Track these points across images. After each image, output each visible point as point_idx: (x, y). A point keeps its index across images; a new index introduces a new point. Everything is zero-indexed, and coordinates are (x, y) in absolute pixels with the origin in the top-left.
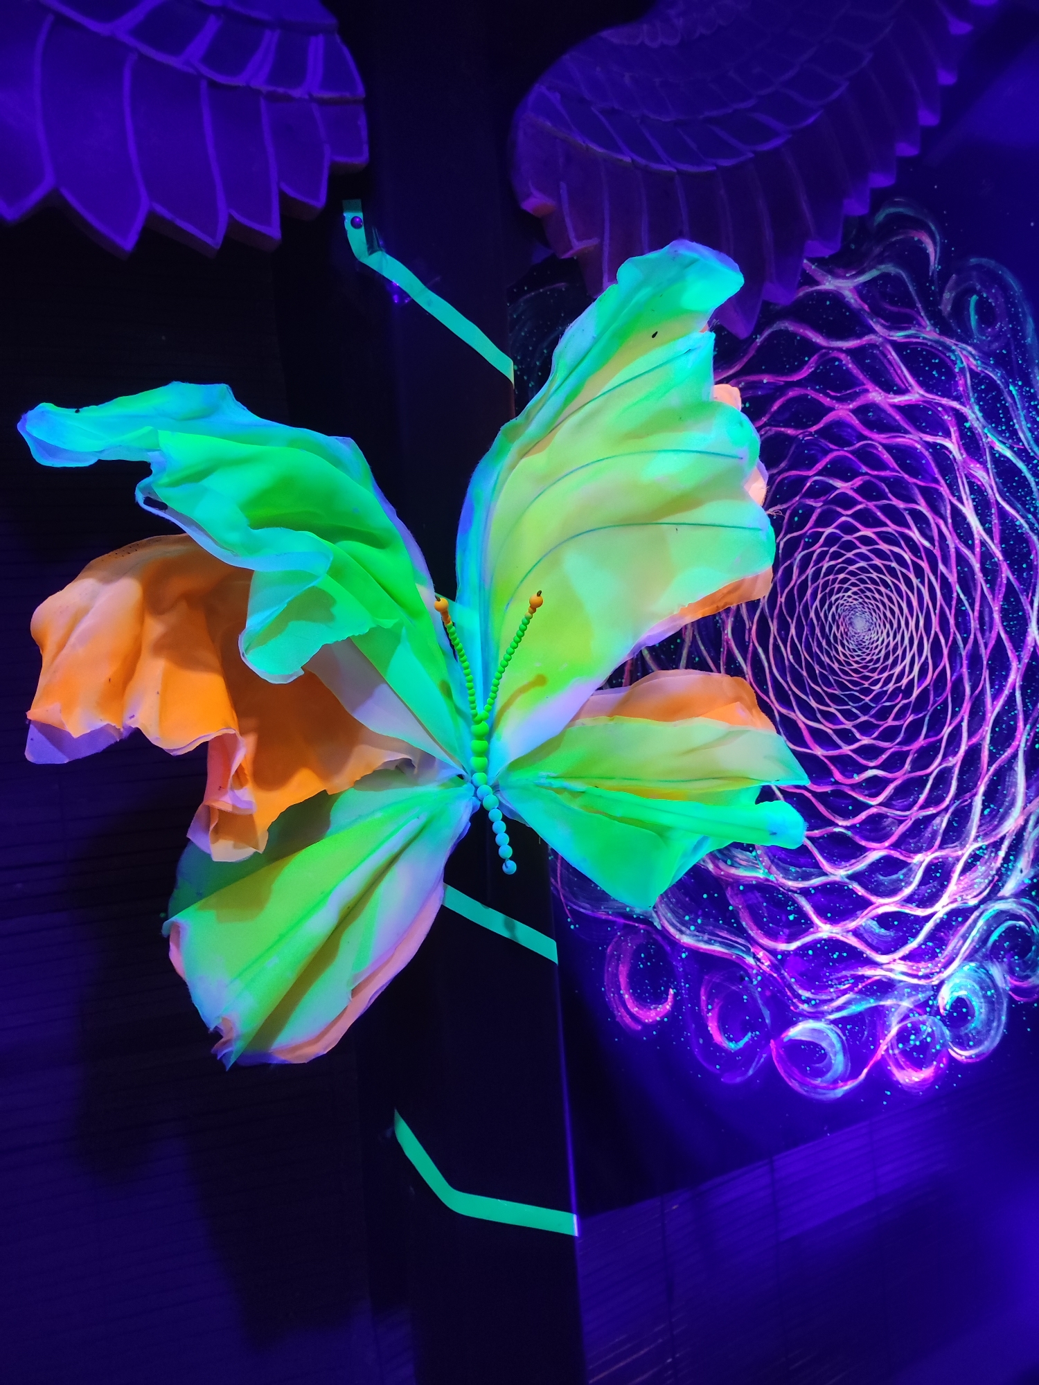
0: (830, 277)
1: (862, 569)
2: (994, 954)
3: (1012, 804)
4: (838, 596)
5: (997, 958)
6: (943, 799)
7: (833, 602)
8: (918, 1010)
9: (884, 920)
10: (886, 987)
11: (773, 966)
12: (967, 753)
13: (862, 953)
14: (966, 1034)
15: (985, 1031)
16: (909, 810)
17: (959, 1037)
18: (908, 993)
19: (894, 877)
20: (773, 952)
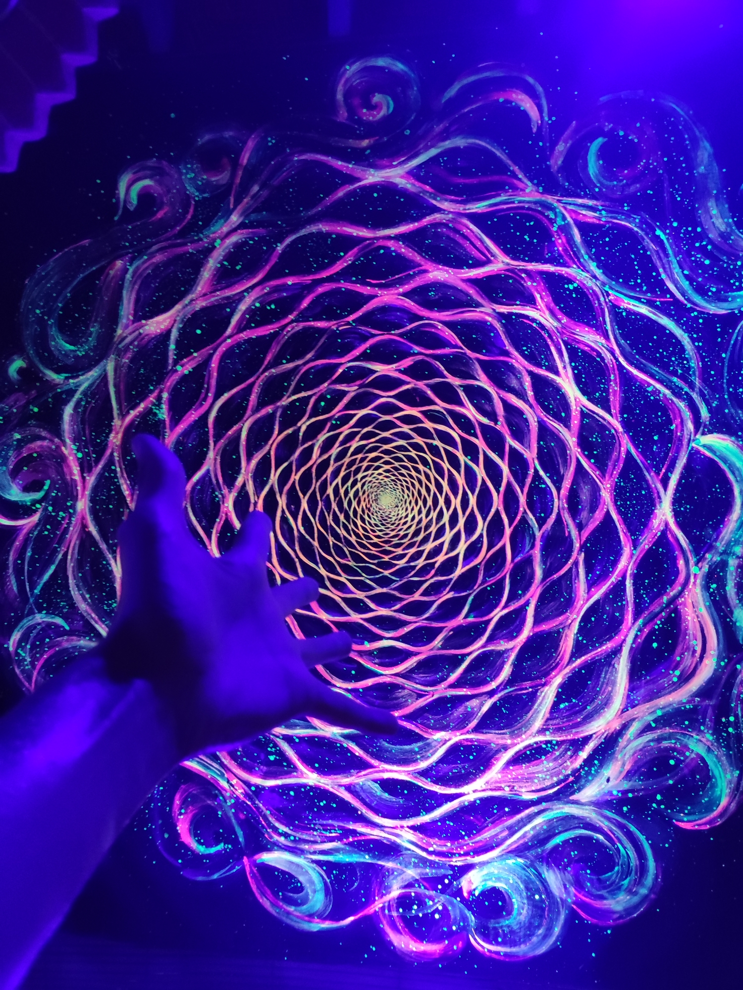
0: (372, 171)
2: (554, 858)
3: (607, 703)
4: (365, 474)
5: (557, 867)
6: (485, 682)
8: (425, 884)
9: (388, 785)
10: (391, 850)
11: (246, 795)
12: (530, 640)
13: (356, 810)
14: (495, 929)
15: (522, 934)
16: (431, 686)
17: (486, 928)
18: (414, 862)
19: (407, 747)
20: (248, 784)
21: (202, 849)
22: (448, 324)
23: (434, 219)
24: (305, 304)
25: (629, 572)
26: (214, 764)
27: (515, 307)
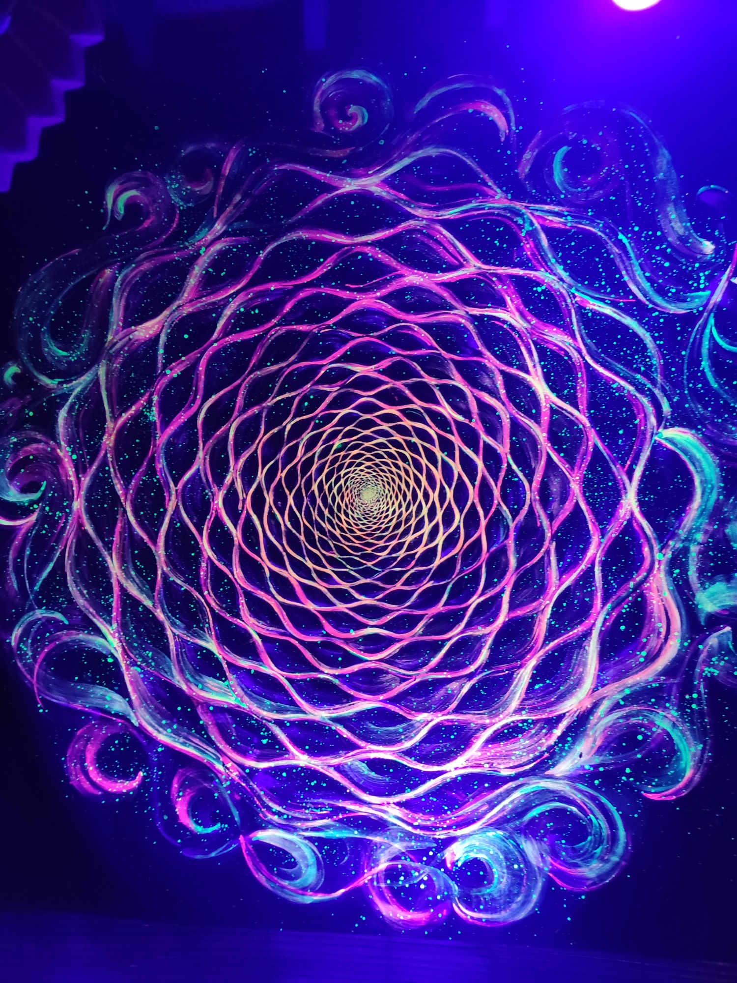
0: (349, 180)
1: (381, 445)
2: (532, 830)
3: (578, 683)
4: (348, 470)
5: (534, 837)
6: (464, 666)
7: (342, 476)
8: (411, 856)
9: (375, 764)
10: (379, 825)
11: (241, 777)
12: (505, 625)
13: (345, 789)
14: (477, 897)
15: (502, 901)
16: (414, 670)
17: (469, 896)
18: (401, 837)
19: (392, 728)
20: (243, 767)
21: (200, 829)
22: (425, 326)
23: (409, 226)
24: (287, 309)
25: (598, 560)
26: (210, 749)
27: (487, 309)
